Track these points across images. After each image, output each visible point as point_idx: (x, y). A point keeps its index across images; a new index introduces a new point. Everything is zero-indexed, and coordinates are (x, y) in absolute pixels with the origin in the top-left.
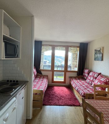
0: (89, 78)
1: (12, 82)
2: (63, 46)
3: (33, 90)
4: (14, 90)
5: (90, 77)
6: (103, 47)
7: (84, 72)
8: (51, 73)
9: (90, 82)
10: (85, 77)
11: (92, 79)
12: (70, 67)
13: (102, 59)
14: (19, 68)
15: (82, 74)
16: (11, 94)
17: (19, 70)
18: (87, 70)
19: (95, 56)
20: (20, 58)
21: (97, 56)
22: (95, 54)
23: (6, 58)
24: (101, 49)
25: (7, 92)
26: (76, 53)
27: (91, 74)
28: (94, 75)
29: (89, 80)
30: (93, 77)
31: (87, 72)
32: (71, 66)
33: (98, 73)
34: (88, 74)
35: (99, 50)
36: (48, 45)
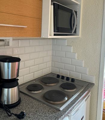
1: (65, 81)
3: (103, 101)
4: (66, 99)
14: (76, 54)
16: (61, 109)
17: (76, 58)
20: (80, 36)
23: (55, 35)
25: (55, 101)
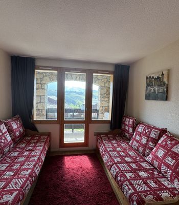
0: (138, 138)
2: (83, 71)
5: (140, 136)
6: (169, 71)
7: (125, 124)
8: (57, 126)
9: (141, 149)
10: (127, 135)
11: (144, 141)
12: (97, 111)
13: (167, 97)
15: (120, 127)
18: (131, 120)
19: (147, 90)
21: (152, 91)
22: (148, 85)
24: (163, 75)
26: (107, 85)
27: (140, 129)
28: (150, 132)
29: (137, 141)
30: (148, 137)
31: (131, 123)
32: (98, 108)
33: (159, 129)
34: (134, 129)
35: (158, 78)
36: (50, 67)
